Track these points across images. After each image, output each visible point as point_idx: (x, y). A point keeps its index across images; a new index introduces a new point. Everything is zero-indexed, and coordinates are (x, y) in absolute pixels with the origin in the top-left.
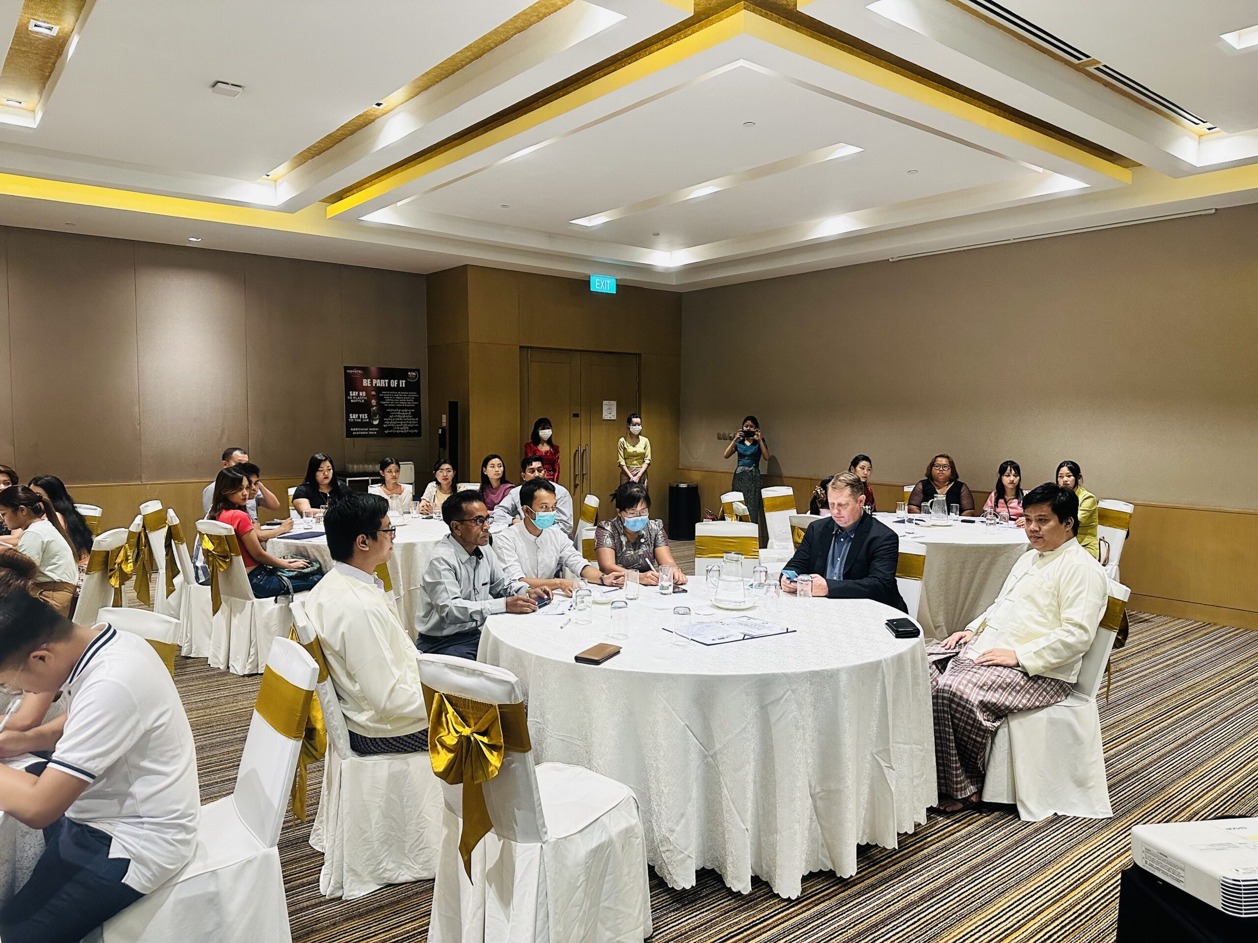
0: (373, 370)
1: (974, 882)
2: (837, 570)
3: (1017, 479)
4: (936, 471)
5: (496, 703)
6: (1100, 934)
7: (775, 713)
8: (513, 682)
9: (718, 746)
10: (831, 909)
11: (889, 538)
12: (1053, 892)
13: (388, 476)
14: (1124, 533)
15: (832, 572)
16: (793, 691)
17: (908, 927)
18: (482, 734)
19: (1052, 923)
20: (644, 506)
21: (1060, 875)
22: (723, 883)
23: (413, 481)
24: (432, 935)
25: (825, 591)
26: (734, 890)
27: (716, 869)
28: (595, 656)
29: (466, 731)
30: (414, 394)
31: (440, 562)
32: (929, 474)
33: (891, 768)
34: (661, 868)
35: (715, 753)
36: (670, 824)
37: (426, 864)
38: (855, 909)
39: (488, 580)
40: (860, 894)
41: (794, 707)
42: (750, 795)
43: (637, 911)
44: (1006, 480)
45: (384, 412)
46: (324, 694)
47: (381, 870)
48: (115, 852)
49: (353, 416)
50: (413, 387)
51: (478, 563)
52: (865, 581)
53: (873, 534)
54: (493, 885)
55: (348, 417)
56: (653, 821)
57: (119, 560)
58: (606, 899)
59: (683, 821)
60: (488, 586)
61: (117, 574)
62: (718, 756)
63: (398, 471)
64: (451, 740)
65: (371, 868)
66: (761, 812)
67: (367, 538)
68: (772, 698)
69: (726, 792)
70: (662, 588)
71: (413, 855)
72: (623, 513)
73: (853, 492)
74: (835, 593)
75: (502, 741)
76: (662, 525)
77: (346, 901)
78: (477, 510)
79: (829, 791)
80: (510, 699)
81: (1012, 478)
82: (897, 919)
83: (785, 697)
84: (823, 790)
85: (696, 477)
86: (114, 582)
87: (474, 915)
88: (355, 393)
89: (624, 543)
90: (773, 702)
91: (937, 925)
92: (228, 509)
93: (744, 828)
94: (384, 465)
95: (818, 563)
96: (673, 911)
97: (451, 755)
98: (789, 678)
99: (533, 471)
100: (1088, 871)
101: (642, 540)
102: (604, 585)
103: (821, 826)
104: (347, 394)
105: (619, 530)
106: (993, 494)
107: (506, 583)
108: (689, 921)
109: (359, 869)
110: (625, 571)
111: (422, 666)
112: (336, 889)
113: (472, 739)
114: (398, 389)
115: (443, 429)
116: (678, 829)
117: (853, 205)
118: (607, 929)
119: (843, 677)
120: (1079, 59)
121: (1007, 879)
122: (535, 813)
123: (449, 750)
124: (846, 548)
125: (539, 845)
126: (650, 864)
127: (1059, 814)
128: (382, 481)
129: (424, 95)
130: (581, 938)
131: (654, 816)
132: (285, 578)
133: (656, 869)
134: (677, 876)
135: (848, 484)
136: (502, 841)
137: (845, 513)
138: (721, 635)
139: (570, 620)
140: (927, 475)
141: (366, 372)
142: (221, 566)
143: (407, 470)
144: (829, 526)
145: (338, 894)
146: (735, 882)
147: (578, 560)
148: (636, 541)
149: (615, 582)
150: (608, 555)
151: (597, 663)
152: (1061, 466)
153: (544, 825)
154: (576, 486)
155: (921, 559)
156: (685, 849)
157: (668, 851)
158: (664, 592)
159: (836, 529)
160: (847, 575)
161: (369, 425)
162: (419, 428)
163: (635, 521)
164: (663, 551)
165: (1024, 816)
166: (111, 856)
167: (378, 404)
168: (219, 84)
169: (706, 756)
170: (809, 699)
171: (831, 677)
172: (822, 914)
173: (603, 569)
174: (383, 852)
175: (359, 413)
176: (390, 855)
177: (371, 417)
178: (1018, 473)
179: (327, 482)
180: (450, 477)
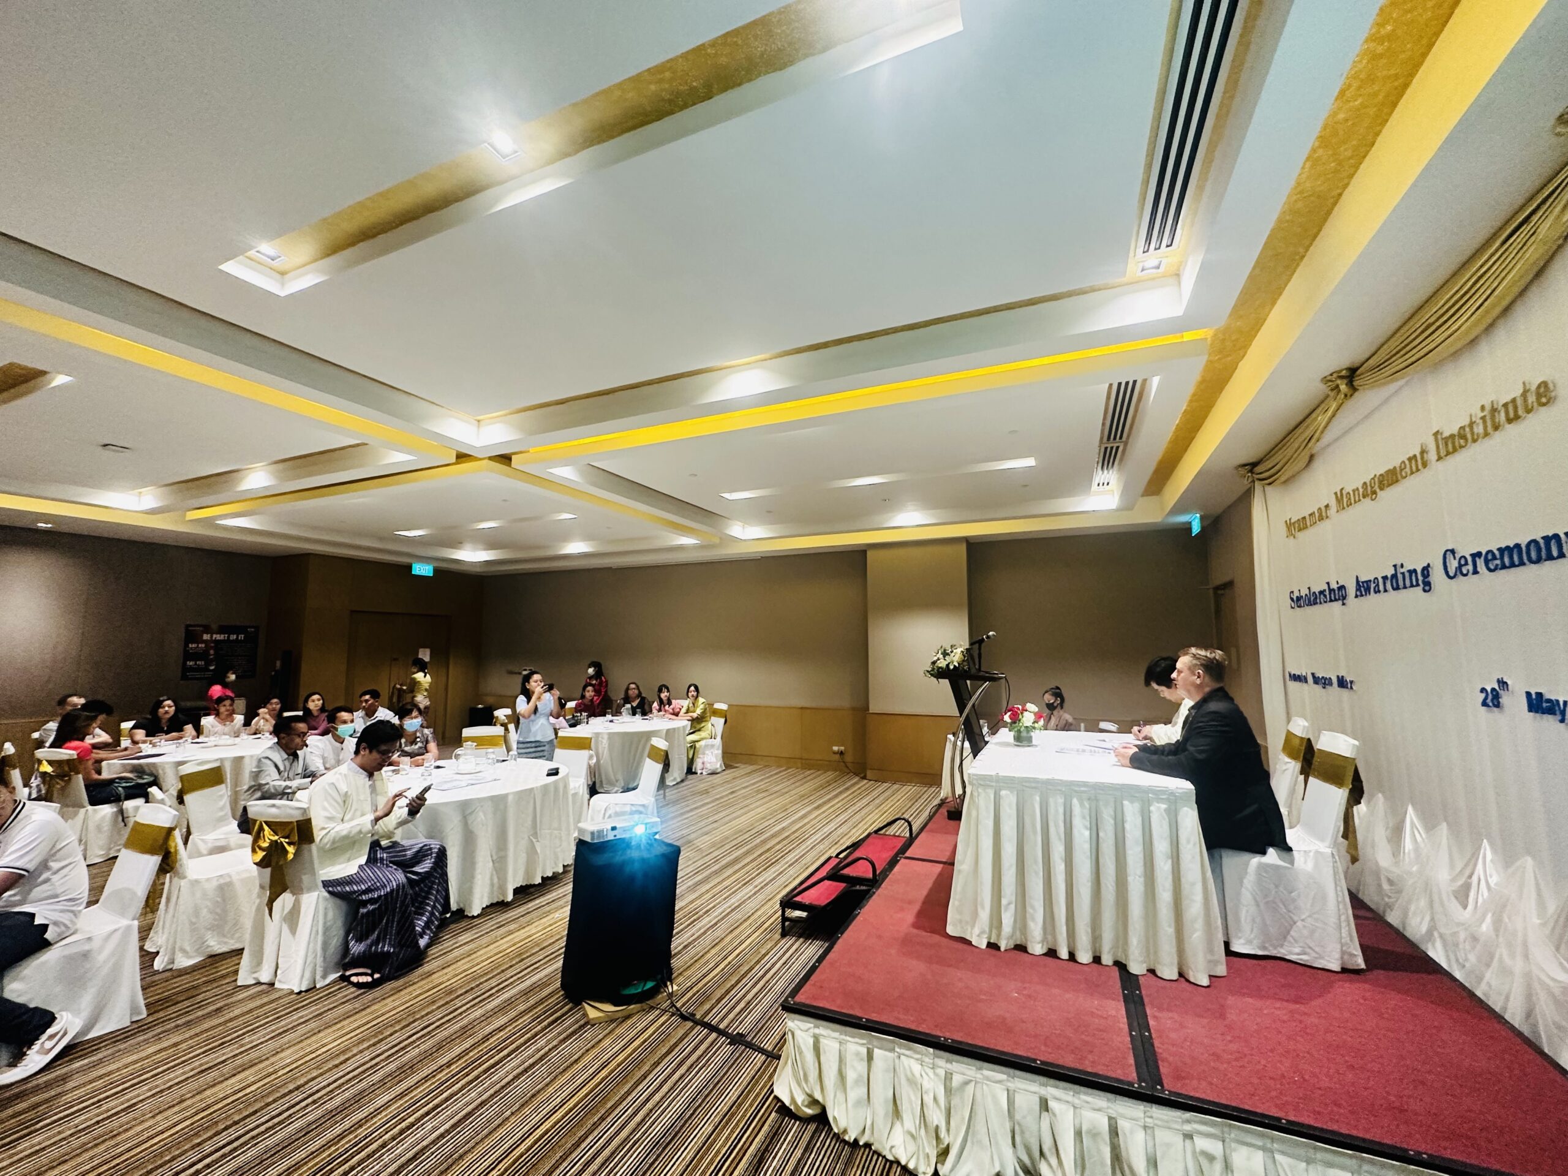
0: (214, 627)
3: (668, 694)
4: (630, 693)
5: (294, 820)
7: (470, 820)
13: (222, 709)
14: (723, 720)
18: (285, 838)
23: (244, 712)
29: (276, 838)
30: (252, 644)
31: (265, 760)
32: (626, 694)
33: (538, 842)
37: (239, 939)
39: (300, 771)
41: (481, 814)
44: (662, 695)
45: (219, 659)
47: (206, 948)
48: (37, 921)
49: (190, 663)
50: (252, 639)
51: (294, 760)
54: (286, 923)
55: (184, 664)
64: (266, 845)
65: (197, 946)
75: (297, 840)
77: (174, 971)
78: (299, 728)
81: (665, 694)
85: (491, 700)
88: (194, 645)
90: (470, 813)
97: (264, 853)
101: (418, 740)
103: (498, 877)
104: (186, 645)
106: (656, 703)
109: (188, 948)
112: (169, 964)
113: (278, 841)
114: (237, 641)
115: (276, 671)
123: (264, 850)
132: (120, 789)
136: (294, 896)
141: (207, 629)
142: (57, 784)
143: (241, 704)
145: (171, 967)
148: (413, 741)
152: (689, 687)
161: (205, 670)
164: (432, 746)
166: (36, 923)
167: (216, 653)
168: (107, 446)
170: (491, 810)
171: (504, 797)
174: (209, 935)
175: (196, 661)
176: (212, 937)
177: (208, 663)
178: (668, 691)
179: (168, 716)
180: (278, 706)
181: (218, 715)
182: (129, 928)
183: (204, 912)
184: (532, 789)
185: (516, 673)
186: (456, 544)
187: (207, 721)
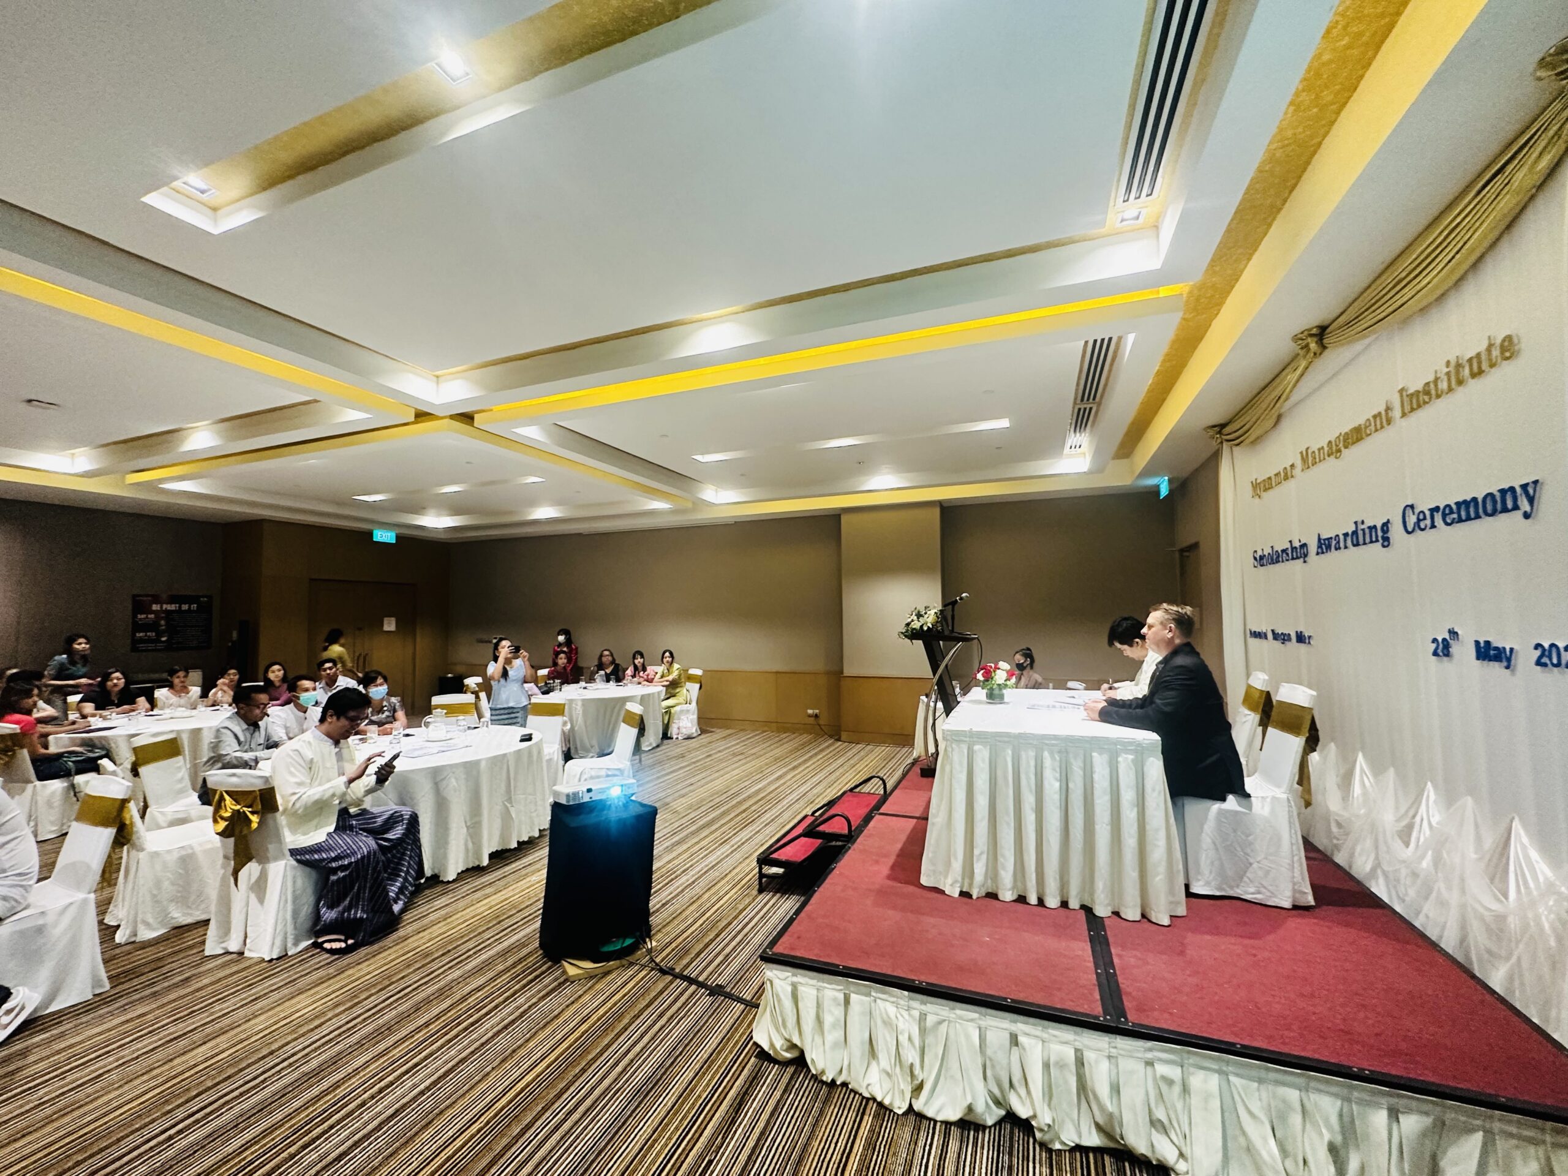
0: (164, 596)
3: (642, 660)
4: (604, 659)
5: (257, 789)
7: (443, 785)
13: (176, 681)
14: (698, 686)
16: (453, 773)
18: (248, 807)
29: (238, 807)
30: (206, 615)
32: (600, 661)
33: (513, 807)
37: (204, 912)
39: (262, 742)
41: (453, 780)
44: (636, 661)
45: (172, 630)
47: (169, 921)
49: (140, 634)
50: (206, 609)
51: (254, 731)
54: (253, 891)
55: (134, 635)
63: (186, 676)
64: (227, 814)
68: (441, 777)
75: (260, 809)
81: (639, 660)
83: (449, 776)
84: (472, 823)
85: (460, 669)
88: (143, 616)
90: (442, 779)
94: (172, 673)
97: (227, 823)
98: (451, 766)
99: (325, 670)
101: (385, 708)
104: (134, 616)
109: (151, 920)
112: (130, 937)
113: (241, 811)
114: (189, 611)
115: (233, 642)
117: (557, 502)
123: (226, 820)
128: (171, 686)
132: (70, 763)
136: (258, 863)
141: (156, 599)
145: (132, 939)
152: (664, 653)
161: (157, 641)
162: (209, 642)
167: (167, 623)
168: (33, 401)
170: (463, 776)
174: (172, 907)
175: (146, 632)
176: (176, 909)
177: (159, 634)
178: (642, 657)
179: (117, 689)
180: (237, 677)
182: (85, 901)
183: (166, 884)
184: (505, 755)
187: (161, 694)
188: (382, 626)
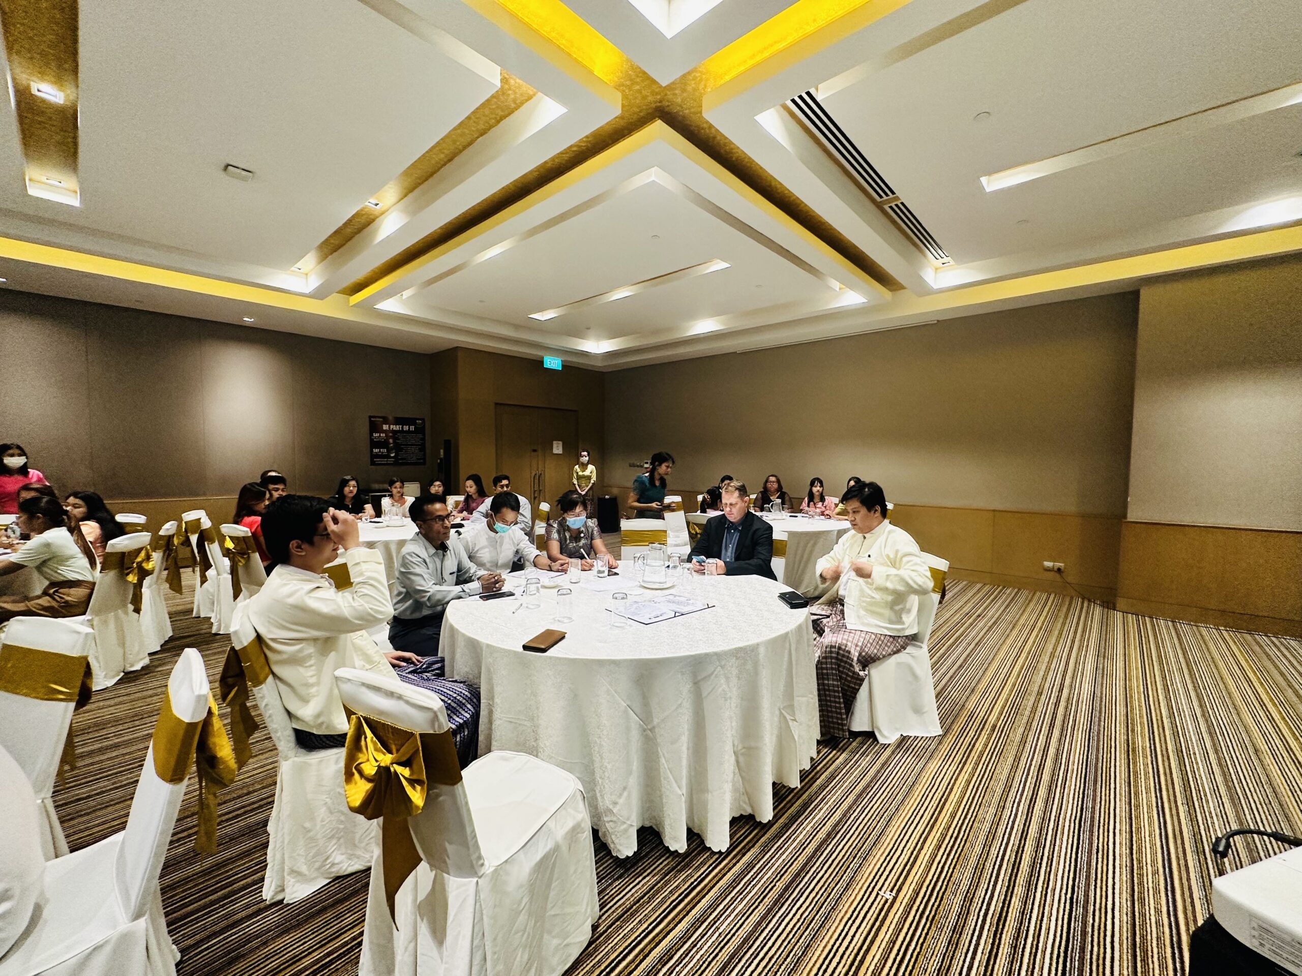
0: (391, 418)
1: (863, 811)
2: (729, 554)
3: (821, 489)
4: (769, 485)
5: (417, 731)
6: (979, 860)
7: (706, 689)
8: (436, 709)
9: (656, 721)
10: (758, 859)
11: (766, 530)
12: (927, 816)
13: (395, 491)
15: (725, 555)
16: (722, 667)
17: (826, 872)
18: (404, 766)
19: (938, 851)
20: (581, 508)
21: (925, 796)
22: (661, 842)
24: (363, 964)
25: (723, 570)
26: (672, 849)
27: (654, 827)
28: (542, 644)
29: (388, 760)
30: (421, 436)
31: (411, 556)
32: (765, 488)
33: (795, 720)
34: (605, 835)
35: (654, 727)
36: (614, 798)
38: (777, 856)
39: (455, 569)
40: (778, 836)
42: (684, 762)
43: (584, 906)
44: (815, 490)
45: (398, 448)
46: (261, 697)
47: (328, 866)
49: (376, 451)
50: (420, 430)
51: (444, 556)
52: (754, 561)
53: (755, 527)
54: (425, 920)
55: (372, 451)
56: (597, 791)
57: (139, 559)
58: (553, 907)
59: (625, 794)
60: (455, 575)
61: (136, 571)
62: (656, 730)
63: (402, 487)
64: (370, 769)
65: (317, 865)
66: (693, 774)
67: (302, 542)
68: (704, 674)
69: (664, 762)
70: (599, 572)
71: (363, 845)
72: (565, 515)
73: (740, 494)
74: (731, 571)
75: (425, 777)
76: (597, 523)
77: (288, 905)
78: (437, 510)
79: (749, 748)
80: (433, 726)
81: (818, 488)
82: (815, 863)
83: (716, 673)
84: (744, 748)
85: (615, 491)
86: (132, 578)
87: (406, 948)
88: (377, 435)
89: (568, 537)
90: (704, 678)
91: (849, 867)
92: (249, 515)
93: (681, 793)
94: (392, 483)
95: (716, 549)
96: (617, 879)
97: (370, 786)
98: (719, 656)
99: (502, 487)
100: (944, 789)
101: (582, 535)
102: (551, 571)
103: (742, 777)
104: (371, 435)
105: (563, 528)
106: (806, 499)
107: (472, 571)
108: (633, 891)
109: (304, 869)
110: (568, 560)
111: (339, 683)
112: (276, 893)
113: (392, 770)
114: (409, 432)
115: (441, 459)
116: (621, 801)
117: (716, 312)
118: (554, 937)
119: (762, 650)
120: (881, 197)
121: (887, 805)
122: (468, 848)
123: (369, 780)
124: (736, 537)
125: (475, 880)
126: (595, 827)
127: (905, 735)
129: (410, 195)
130: (525, 964)
131: (598, 787)
133: (600, 834)
134: (621, 845)
135: (737, 489)
136: (434, 872)
137: (735, 510)
138: (654, 614)
139: (521, 605)
140: (764, 488)
141: (386, 421)
142: (240, 561)
144: (723, 521)
145: (279, 897)
146: (672, 842)
147: (531, 551)
148: (576, 536)
149: (560, 568)
150: (555, 546)
151: (544, 651)
152: (850, 480)
153: (480, 857)
154: (535, 498)
155: (784, 543)
156: (628, 819)
157: (611, 821)
158: (600, 575)
159: (728, 523)
160: (738, 558)
161: (388, 456)
162: (424, 459)
163: (575, 521)
164: (598, 543)
165: (881, 740)
167: (394, 442)
168: (230, 168)
169: (645, 730)
170: (735, 672)
171: (752, 651)
172: (750, 866)
173: (552, 558)
174: (332, 846)
175: (380, 448)
176: (338, 849)
177: (389, 451)
178: (822, 486)
179: (351, 495)
180: (441, 489)
181: (391, 496)
183: (322, 812)
185: (638, 466)
186: (579, 332)
187: (386, 502)
188: (552, 449)
